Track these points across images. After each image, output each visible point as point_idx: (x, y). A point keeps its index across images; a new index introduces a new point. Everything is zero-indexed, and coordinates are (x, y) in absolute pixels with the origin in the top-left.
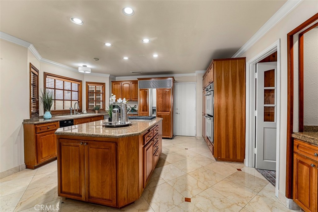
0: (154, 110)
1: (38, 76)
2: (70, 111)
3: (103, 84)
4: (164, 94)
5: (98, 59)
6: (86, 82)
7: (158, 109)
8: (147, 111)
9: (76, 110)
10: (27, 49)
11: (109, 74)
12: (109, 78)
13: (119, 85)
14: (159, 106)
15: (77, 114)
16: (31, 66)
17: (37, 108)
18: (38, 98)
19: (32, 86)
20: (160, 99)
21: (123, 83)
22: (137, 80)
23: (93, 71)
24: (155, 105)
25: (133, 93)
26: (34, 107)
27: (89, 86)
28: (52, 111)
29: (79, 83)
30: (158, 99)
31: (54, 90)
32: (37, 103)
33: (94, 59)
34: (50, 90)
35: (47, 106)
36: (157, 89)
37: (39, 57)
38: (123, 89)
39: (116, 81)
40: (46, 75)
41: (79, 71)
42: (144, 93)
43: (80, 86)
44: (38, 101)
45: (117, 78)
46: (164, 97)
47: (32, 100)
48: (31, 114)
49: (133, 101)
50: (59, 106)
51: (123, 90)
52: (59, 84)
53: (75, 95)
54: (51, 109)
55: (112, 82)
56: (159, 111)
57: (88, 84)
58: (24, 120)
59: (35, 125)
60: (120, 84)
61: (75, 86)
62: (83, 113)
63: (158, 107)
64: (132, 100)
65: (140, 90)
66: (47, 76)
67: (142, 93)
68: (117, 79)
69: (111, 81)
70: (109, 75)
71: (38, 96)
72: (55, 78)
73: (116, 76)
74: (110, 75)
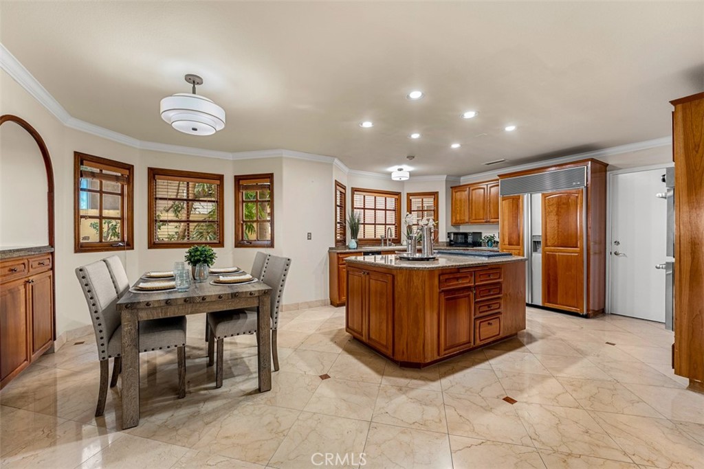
0: (536, 244)
1: (345, 194)
2: (381, 240)
3: (435, 195)
4: (564, 204)
5: (414, 157)
6: (408, 194)
7: (546, 240)
8: (519, 245)
9: (390, 240)
10: (331, 165)
11: (445, 174)
12: (446, 181)
13: (463, 193)
14: (548, 234)
15: (390, 245)
16: (337, 184)
17: (344, 234)
18: (345, 223)
19: (338, 208)
20: (553, 217)
21: (471, 188)
22: (498, 178)
23: (412, 174)
24: (538, 231)
25: (491, 206)
26: (341, 234)
27: (413, 200)
28: (360, 240)
29: (397, 197)
30: (546, 219)
31: (363, 210)
32: (344, 228)
33: (408, 157)
34: (358, 210)
35: (354, 233)
36: (543, 194)
37: (346, 170)
38: (472, 199)
39: (461, 184)
40: (354, 190)
41: (393, 179)
42: (511, 206)
43: (398, 202)
44: (345, 226)
45: (462, 178)
46: (562, 211)
47: (338, 225)
48: (337, 241)
49: (493, 222)
50: (368, 232)
51: (472, 202)
52: (370, 200)
53: (391, 217)
54: (358, 237)
55: (451, 188)
56: (549, 244)
57: (411, 197)
58: (330, 248)
59: (338, 253)
60: (465, 191)
61: (391, 203)
62: (401, 245)
63: (546, 236)
64: (489, 222)
65: (504, 199)
66: (356, 192)
67: (507, 205)
68: (464, 181)
69: (449, 186)
70: (445, 177)
71: (345, 219)
72: (364, 193)
73: (460, 176)
74: (448, 176)
